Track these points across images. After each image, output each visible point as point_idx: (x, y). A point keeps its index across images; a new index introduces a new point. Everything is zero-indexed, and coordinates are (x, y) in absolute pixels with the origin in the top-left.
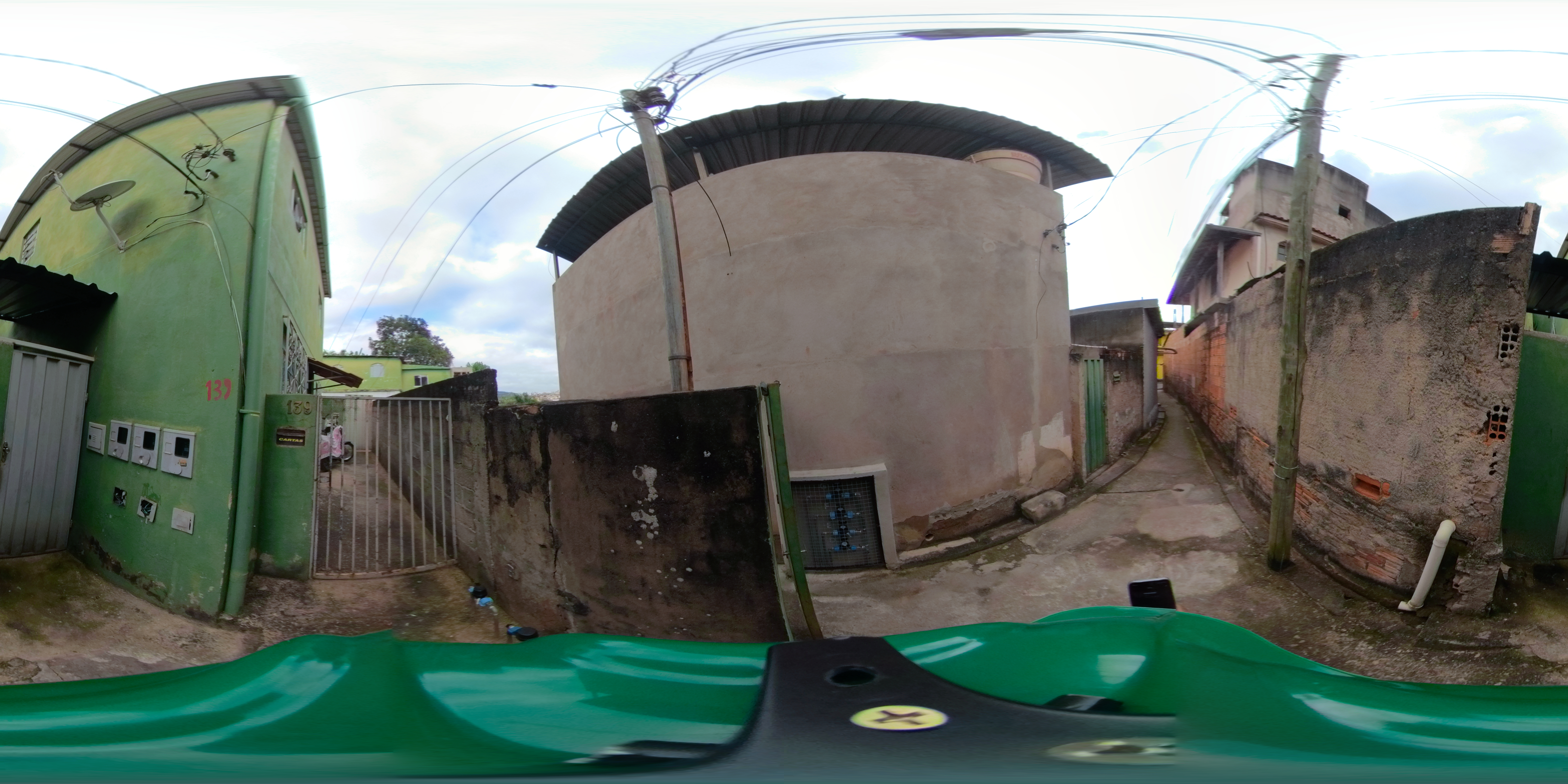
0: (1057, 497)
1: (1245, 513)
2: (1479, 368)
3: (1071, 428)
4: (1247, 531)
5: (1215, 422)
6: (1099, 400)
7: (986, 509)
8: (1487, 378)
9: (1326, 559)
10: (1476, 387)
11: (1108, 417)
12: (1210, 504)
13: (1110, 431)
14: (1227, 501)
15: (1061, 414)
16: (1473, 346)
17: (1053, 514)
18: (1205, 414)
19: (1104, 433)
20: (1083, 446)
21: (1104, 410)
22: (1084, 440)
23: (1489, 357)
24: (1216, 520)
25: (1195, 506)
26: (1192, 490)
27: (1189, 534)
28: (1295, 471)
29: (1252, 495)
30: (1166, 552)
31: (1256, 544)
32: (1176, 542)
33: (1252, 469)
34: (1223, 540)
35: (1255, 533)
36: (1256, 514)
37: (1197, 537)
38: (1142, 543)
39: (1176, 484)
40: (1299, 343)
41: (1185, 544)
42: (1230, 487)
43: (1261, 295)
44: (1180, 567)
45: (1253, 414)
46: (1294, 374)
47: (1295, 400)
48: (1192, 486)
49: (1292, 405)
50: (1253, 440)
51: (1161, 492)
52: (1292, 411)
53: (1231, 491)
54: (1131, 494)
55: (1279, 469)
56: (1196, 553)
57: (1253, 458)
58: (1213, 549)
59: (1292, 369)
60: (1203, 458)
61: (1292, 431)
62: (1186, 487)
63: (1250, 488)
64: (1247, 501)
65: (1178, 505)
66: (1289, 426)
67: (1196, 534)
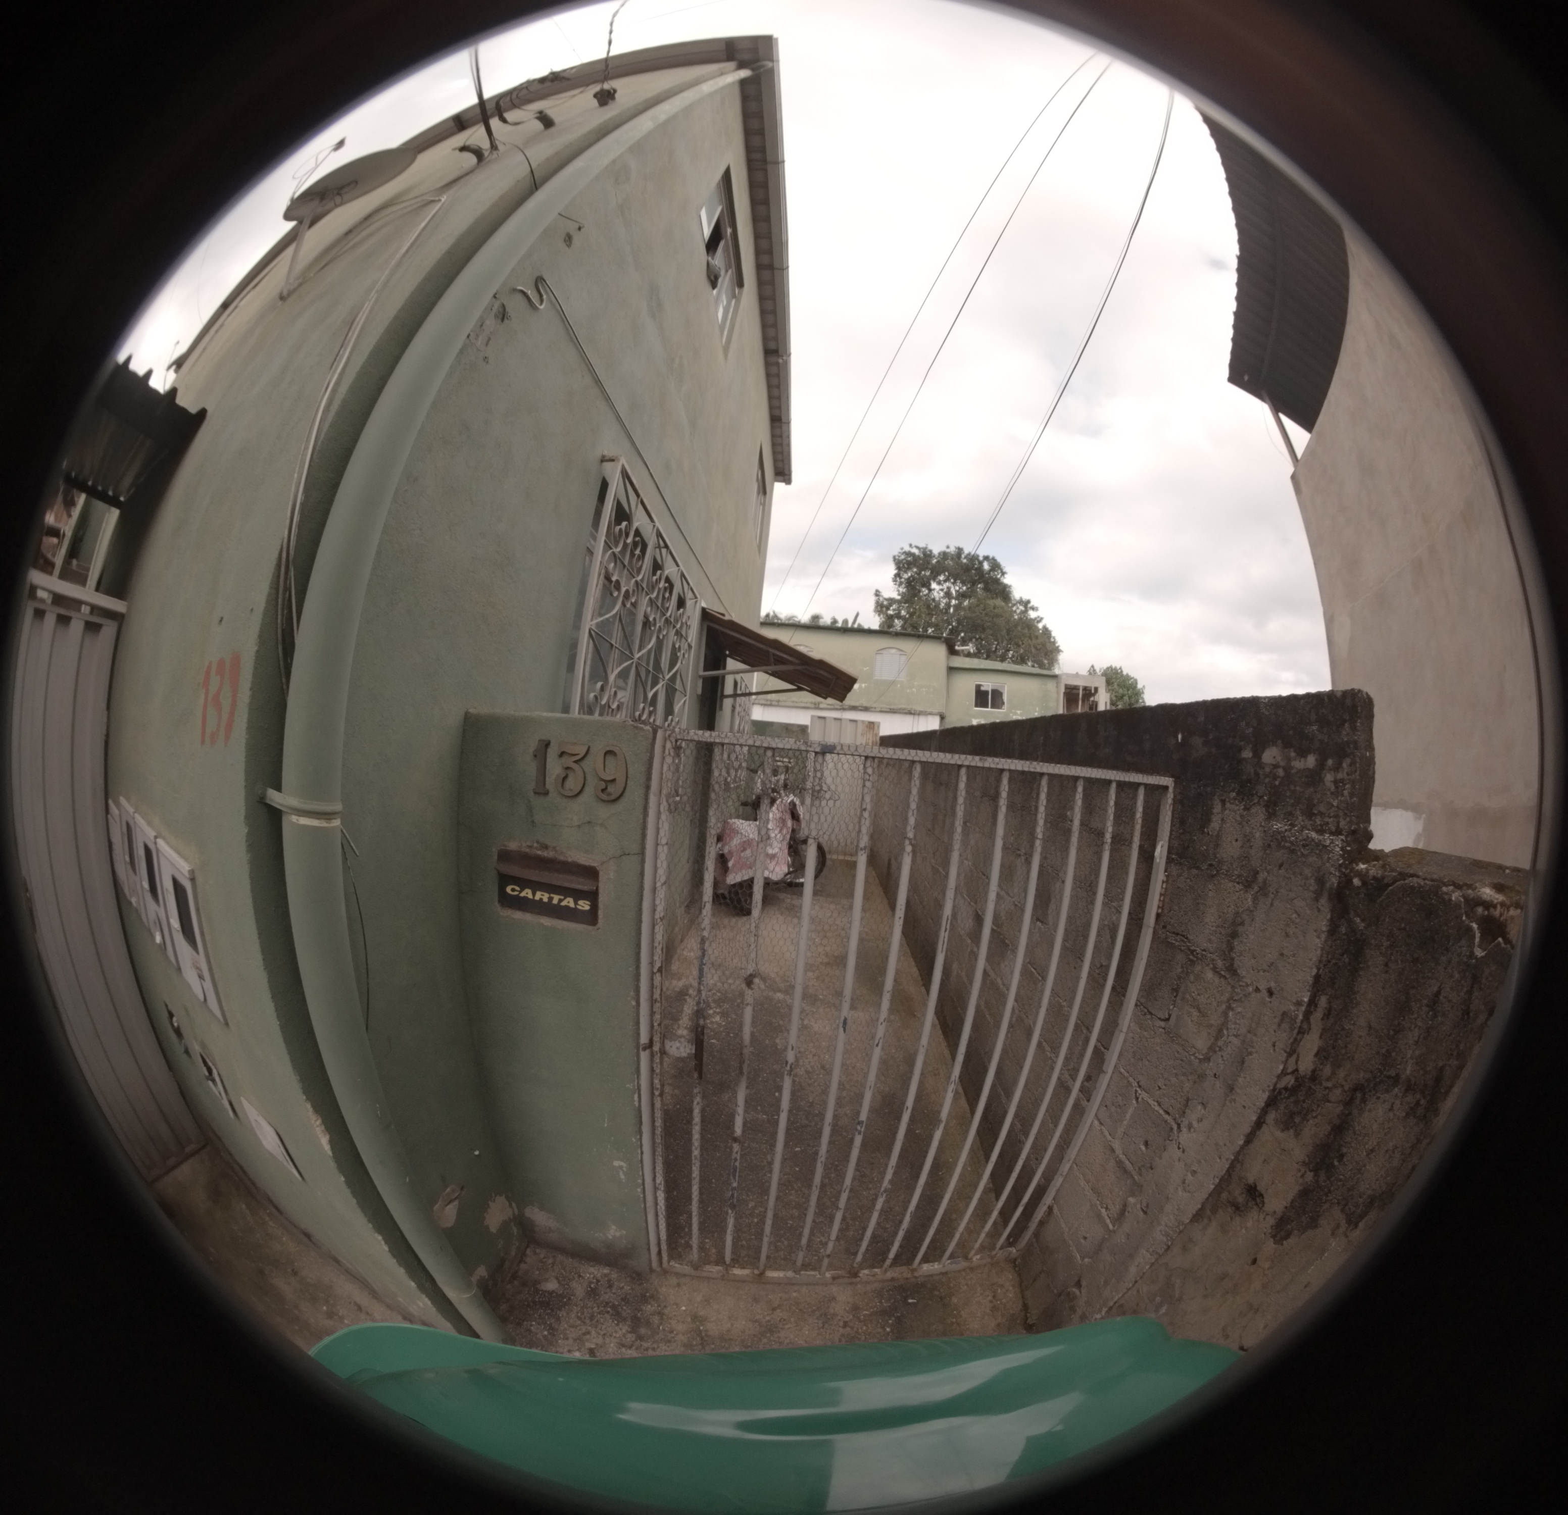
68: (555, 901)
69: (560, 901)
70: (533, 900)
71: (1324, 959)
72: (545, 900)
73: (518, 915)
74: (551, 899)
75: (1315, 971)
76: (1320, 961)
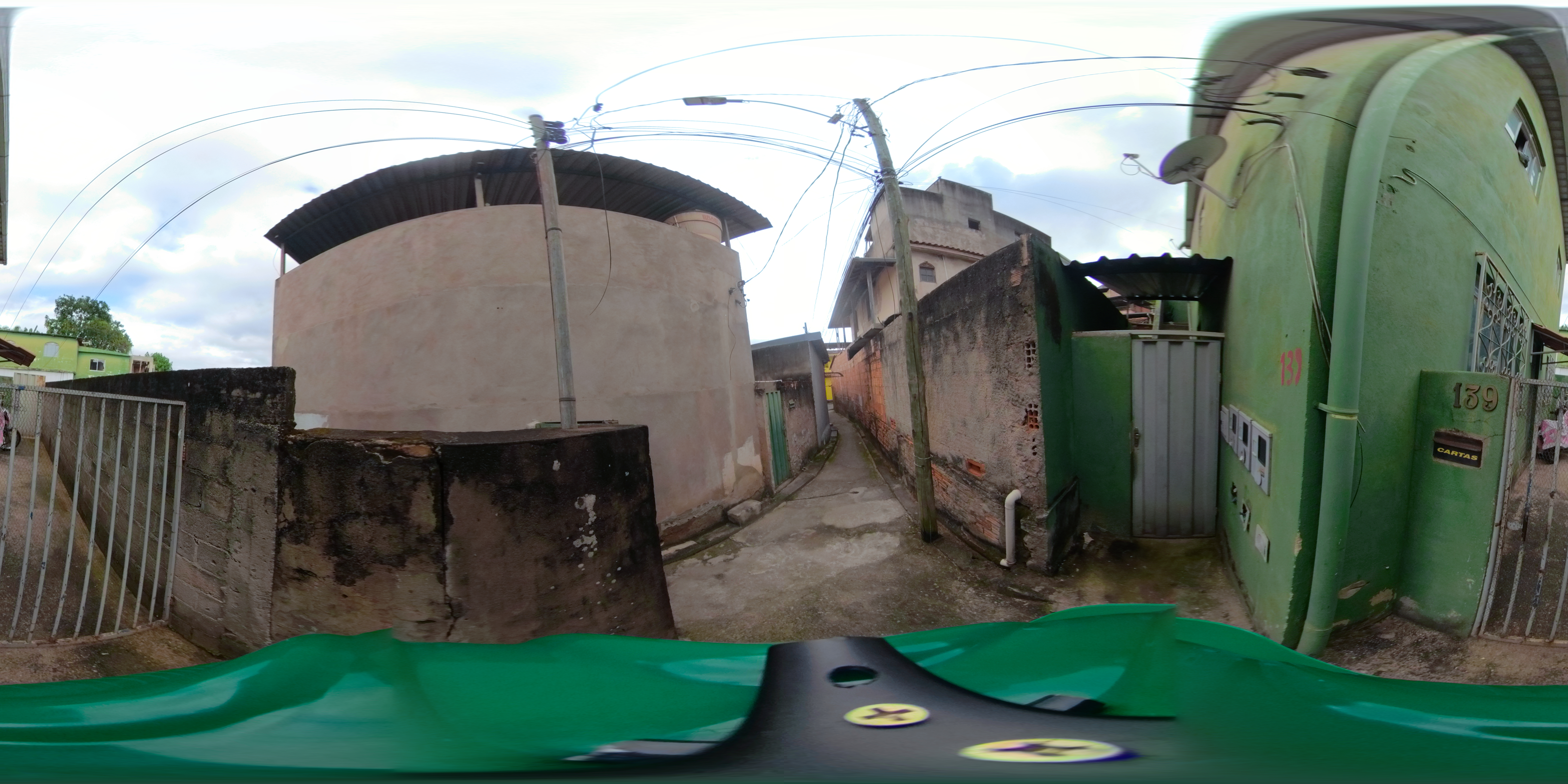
0: (755, 504)
1: (908, 503)
2: (1016, 378)
3: (760, 449)
4: (909, 517)
5: (882, 434)
6: (780, 425)
8: (1022, 385)
9: (962, 528)
10: (1017, 392)
11: (788, 439)
12: (880, 500)
13: (791, 450)
14: (893, 495)
15: (751, 438)
16: (1010, 362)
17: (753, 517)
18: (873, 429)
19: (787, 453)
20: (771, 462)
21: (784, 433)
22: (771, 457)
23: (1021, 369)
24: (885, 511)
25: (868, 502)
26: (866, 491)
27: (865, 522)
28: (930, 459)
29: (913, 489)
30: (849, 535)
31: (915, 525)
32: (855, 528)
33: (912, 468)
34: (891, 524)
35: (915, 517)
36: (916, 502)
37: (870, 524)
38: (829, 531)
39: (852, 488)
40: (918, 373)
41: (861, 529)
42: (897, 486)
43: (900, 329)
44: (855, 545)
45: (906, 424)
46: (917, 393)
47: (921, 411)
48: (866, 488)
49: (919, 415)
50: (909, 444)
51: (839, 495)
52: (920, 419)
53: (898, 489)
54: (814, 500)
55: (917, 460)
56: (869, 535)
57: (910, 459)
58: (882, 531)
59: (915, 390)
60: (875, 466)
61: (922, 433)
62: (861, 490)
63: (912, 484)
64: (910, 495)
65: (854, 503)
66: (919, 429)
67: (869, 522)
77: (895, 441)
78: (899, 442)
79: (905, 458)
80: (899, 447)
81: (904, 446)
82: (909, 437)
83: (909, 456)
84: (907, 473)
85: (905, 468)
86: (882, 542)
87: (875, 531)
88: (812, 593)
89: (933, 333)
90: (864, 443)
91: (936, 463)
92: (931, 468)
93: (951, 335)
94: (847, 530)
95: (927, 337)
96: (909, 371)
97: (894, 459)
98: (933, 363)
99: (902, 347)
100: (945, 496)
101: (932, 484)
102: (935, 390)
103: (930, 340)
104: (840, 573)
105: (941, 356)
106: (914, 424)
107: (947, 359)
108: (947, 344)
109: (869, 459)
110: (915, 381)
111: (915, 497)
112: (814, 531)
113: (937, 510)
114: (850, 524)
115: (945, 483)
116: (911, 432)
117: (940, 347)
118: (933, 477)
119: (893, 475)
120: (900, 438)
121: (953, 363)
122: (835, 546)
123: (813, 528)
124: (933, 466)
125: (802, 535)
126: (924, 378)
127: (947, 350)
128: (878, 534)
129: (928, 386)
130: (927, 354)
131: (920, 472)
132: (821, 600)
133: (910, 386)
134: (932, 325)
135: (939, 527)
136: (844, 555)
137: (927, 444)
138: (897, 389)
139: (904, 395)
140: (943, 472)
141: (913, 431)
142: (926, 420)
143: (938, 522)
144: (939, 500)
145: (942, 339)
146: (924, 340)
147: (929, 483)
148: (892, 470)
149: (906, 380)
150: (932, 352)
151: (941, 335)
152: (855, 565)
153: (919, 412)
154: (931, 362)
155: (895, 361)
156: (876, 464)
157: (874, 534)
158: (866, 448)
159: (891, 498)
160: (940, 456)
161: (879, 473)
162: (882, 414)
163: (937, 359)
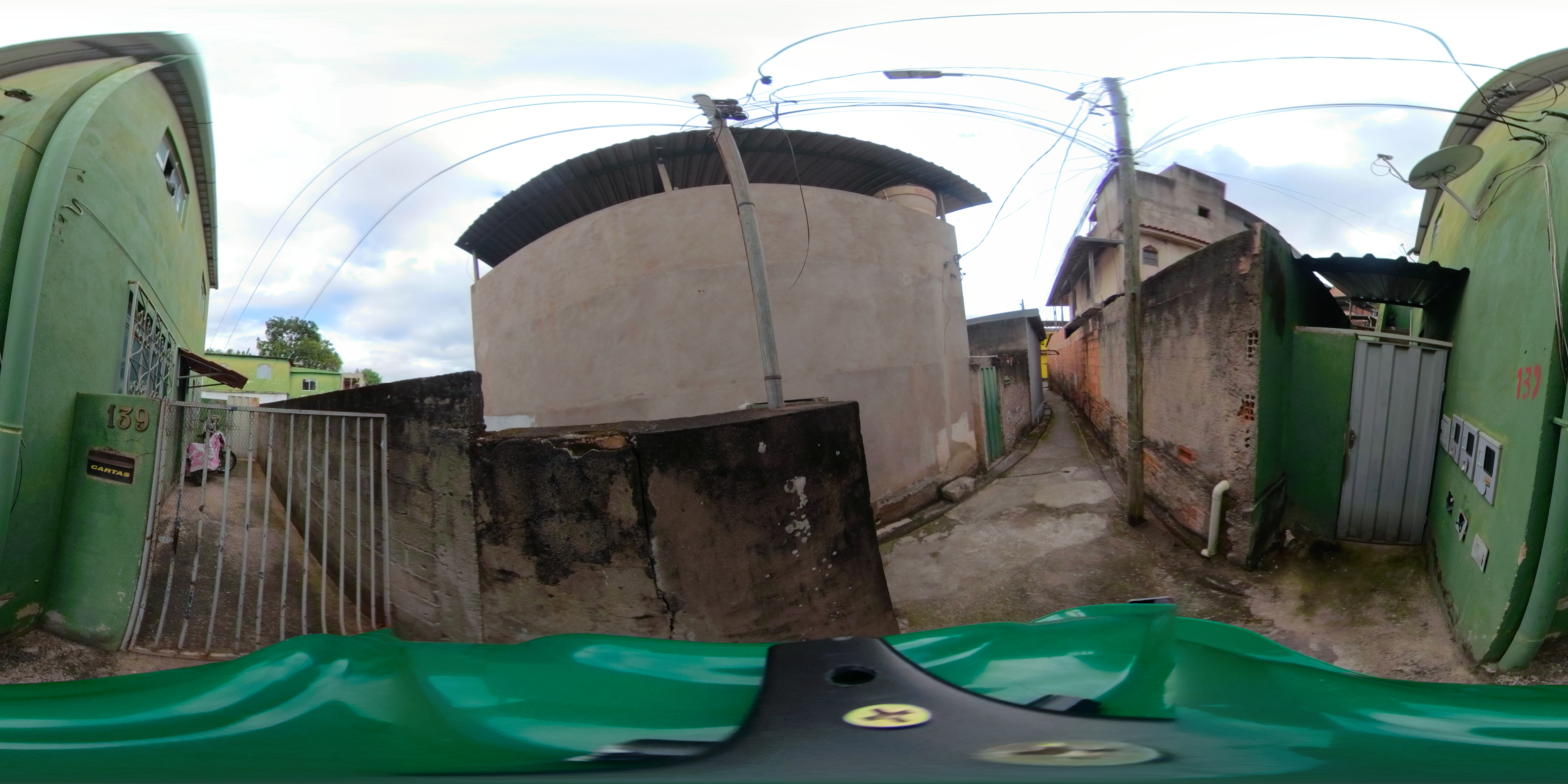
0: (969, 481)
1: (1117, 486)
2: (1235, 367)
3: (974, 425)
4: (1117, 499)
5: (1095, 415)
6: (994, 401)
7: (917, 493)
8: (1241, 374)
9: (1167, 515)
10: (1235, 381)
11: (1002, 415)
12: (1091, 480)
13: (1004, 426)
14: (1104, 477)
15: (966, 413)
16: (1231, 350)
17: (967, 495)
18: (1087, 408)
19: (1000, 429)
20: (985, 439)
21: (998, 409)
22: (985, 434)
23: (1240, 359)
24: (1094, 492)
25: (1079, 482)
26: (1077, 471)
27: (1074, 502)
28: (1142, 443)
29: (1123, 472)
30: (1059, 515)
31: (1122, 508)
32: (1065, 508)
33: (1122, 450)
34: (1099, 505)
35: (1123, 500)
36: (1125, 485)
37: (1080, 504)
38: (1039, 510)
39: (1063, 467)
40: (1137, 354)
41: (1071, 509)
42: (1107, 467)
43: (1120, 309)
44: (1065, 525)
45: (1121, 406)
46: (1135, 375)
47: (1137, 393)
48: (1077, 468)
49: (1135, 397)
50: (1121, 426)
51: (1051, 474)
52: (1136, 401)
53: (1108, 470)
54: (1026, 477)
55: (1130, 443)
56: (1078, 515)
57: (1122, 441)
58: (1091, 512)
59: (1133, 372)
60: (1087, 446)
61: (1136, 415)
62: (1072, 469)
63: (1122, 466)
64: (1119, 477)
65: (1065, 482)
66: (1134, 412)
67: (1079, 502)
68: (114, 473)
69: (116, 472)
70: (103, 472)
71: (473, 477)
72: (109, 472)
73: (95, 478)
74: (111, 472)
75: (470, 482)
76: (471, 478)
77: (1108, 422)
78: (1112, 424)
79: (1117, 440)
80: (1112, 429)
81: (1116, 428)
82: (1122, 419)
83: (1121, 438)
84: (1118, 455)
85: (1116, 450)
86: (1090, 523)
87: (1084, 512)
88: (1022, 572)
89: (1154, 316)
90: (1077, 423)
91: (1148, 447)
92: (1143, 452)
93: (1172, 318)
94: (1057, 509)
95: (1147, 319)
96: (1128, 352)
97: (1106, 440)
98: (1152, 346)
99: (1122, 327)
100: (1154, 481)
101: (1143, 467)
102: (1152, 373)
103: (1151, 322)
104: (1049, 554)
105: (1160, 340)
106: (1130, 406)
107: (1166, 343)
108: (1167, 328)
109: (1081, 439)
110: (1134, 363)
111: (1125, 480)
112: (1025, 510)
113: (1145, 495)
114: (1060, 502)
115: (1154, 468)
116: (1126, 414)
117: (1160, 331)
118: (1144, 461)
119: (1104, 456)
120: (1114, 419)
121: (1173, 347)
122: (1045, 525)
123: (1024, 506)
124: (1145, 450)
125: (1014, 513)
126: (1142, 359)
127: (1167, 333)
128: (1086, 515)
129: (1146, 368)
130: (1147, 336)
131: (1132, 455)
132: (1030, 580)
133: (1129, 367)
134: (1154, 308)
135: (1145, 512)
136: (1054, 535)
137: (1141, 428)
138: (1114, 370)
139: (1121, 376)
140: (1154, 457)
141: (1128, 413)
142: (1142, 403)
143: (1145, 507)
144: (1147, 485)
145: (1163, 322)
146: (1145, 322)
147: (1140, 466)
148: (1103, 451)
149: (1124, 361)
150: (1151, 334)
151: (1162, 317)
152: (1063, 546)
153: (1135, 394)
154: (1149, 344)
155: (1113, 341)
156: (1088, 445)
157: (1083, 514)
158: (1079, 428)
159: (1101, 479)
160: (1152, 440)
161: (1090, 454)
162: (1096, 395)
163: (1156, 342)
